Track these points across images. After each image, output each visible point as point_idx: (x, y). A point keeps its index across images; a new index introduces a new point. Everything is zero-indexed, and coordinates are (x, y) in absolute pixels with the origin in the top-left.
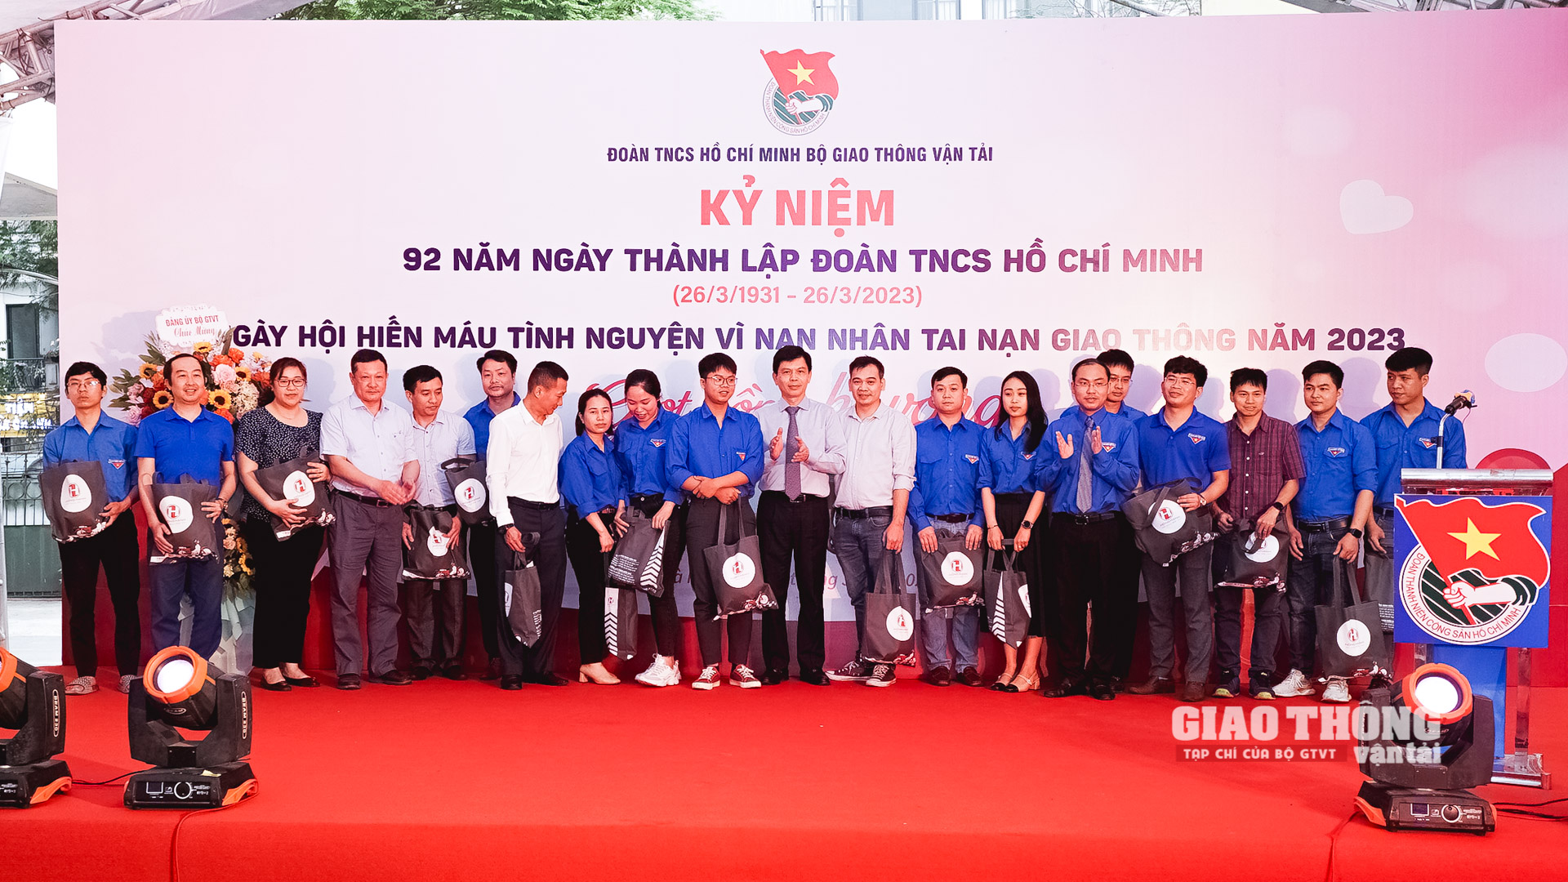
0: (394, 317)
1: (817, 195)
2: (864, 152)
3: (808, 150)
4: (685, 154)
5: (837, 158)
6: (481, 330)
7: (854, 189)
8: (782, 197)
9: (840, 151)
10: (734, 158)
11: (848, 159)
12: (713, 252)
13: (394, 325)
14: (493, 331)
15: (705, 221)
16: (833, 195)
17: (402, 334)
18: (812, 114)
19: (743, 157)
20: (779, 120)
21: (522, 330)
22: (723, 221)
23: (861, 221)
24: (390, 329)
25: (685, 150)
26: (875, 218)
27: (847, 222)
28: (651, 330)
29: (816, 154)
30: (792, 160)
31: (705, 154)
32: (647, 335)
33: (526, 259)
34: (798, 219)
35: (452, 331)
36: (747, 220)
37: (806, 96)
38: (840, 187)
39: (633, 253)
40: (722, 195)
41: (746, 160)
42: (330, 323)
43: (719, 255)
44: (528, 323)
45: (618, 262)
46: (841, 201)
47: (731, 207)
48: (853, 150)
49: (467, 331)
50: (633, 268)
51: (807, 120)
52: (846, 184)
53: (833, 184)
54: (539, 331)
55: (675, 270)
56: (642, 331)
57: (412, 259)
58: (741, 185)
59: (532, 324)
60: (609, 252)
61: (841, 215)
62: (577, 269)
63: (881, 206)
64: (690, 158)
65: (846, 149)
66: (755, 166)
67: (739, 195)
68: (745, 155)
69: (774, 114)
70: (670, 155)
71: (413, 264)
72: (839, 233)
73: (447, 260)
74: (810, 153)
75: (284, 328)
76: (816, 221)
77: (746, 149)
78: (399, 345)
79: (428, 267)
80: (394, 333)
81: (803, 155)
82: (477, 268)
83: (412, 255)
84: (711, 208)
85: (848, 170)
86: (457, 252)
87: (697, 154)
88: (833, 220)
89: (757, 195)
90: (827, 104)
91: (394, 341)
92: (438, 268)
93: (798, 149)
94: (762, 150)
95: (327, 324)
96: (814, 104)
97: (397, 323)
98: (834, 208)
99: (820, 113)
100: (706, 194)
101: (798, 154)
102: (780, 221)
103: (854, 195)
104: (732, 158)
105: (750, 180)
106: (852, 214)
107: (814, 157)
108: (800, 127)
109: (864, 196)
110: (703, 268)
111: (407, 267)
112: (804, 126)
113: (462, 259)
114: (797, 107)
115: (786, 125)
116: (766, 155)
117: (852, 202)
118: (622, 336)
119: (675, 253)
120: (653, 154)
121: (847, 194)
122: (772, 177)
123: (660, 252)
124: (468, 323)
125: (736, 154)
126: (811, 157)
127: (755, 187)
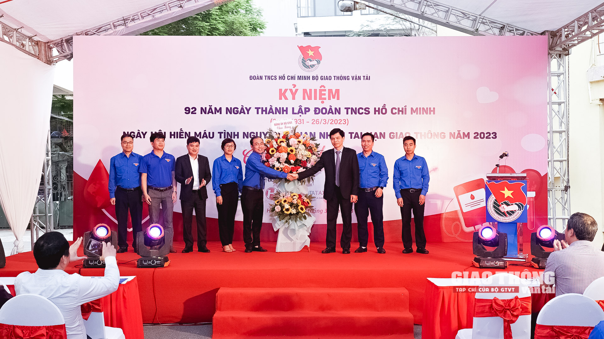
0: (181, 129)
1: (315, 90)
2: (330, 77)
3: (313, 76)
4: (274, 78)
5: (322, 79)
6: (209, 133)
7: (327, 88)
8: (305, 91)
9: (323, 77)
10: (290, 79)
11: (325, 79)
12: (283, 108)
13: (181, 131)
14: (213, 133)
15: (280, 99)
16: (321, 91)
17: (184, 134)
18: (314, 65)
19: (292, 79)
20: (303, 67)
21: (222, 133)
22: (286, 98)
23: (329, 99)
24: (180, 133)
25: (274, 76)
26: (334, 98)
27: (325, 99)
28: (263, 133)
29: (315, 78)
30: (308, 80)
31: (280, 78)
32: (262, 134)
33: (224, 111)
34: (310, 98)
35: (200, 133)
36: (294, 98)
37: (312, 60)
38: (323, 88)
39: (258, 109)
40: (286, 90)
41: (293, 79)
42: (161, 131)
43: (285, 109)
44: (224, 130)
45: (253, 111)
46: (323, 92)
47: (288, 94)
48: (327, 76)
49: (205, 133)
50: (258, 113)
51: (312, 67)
52: (324, 87)
53: (321, 87)
54: (228, 133)
55: (271, 114)
56: (261, 133)
57: (187, 110)
58: (292, 87)
59: (226, 131)
60: (250, 108)
61: (323, 97)
62: (240, 114)
63: (336, 94)
64: (275, 79)
65: (324, 76)
66: (296, 82)
67: (291, 90)
68: (293, 78)
69: (302, 65)
70: (269, 78)
71: (187, 112)
72: (323, 102)
73: (198, 111)
74: (313, 78)
75: (146, 133)
76: (315, 99)
77: (293, 76)
78: (183, 138)
79: (192, 113)
80: (181, 134)
81: (311, 78)
82: (208, 113)
83: (187, 109)
84: (282, 94)
85: (324, 82)
86: (202, 108)
87: (278, 78)
88: (320, 98)
89: (297, 90)
90: (319, 62)
91: (181, 136)
92: (195, 113)
93: (309, 76)
94: (298, 76)
95: (160, 131)
96: (314, 62)
97: (182, 131)
98: (321, 94)
99: (316, 65)
100: (281, 90)
101: (309, 78)
102: (304, 99)
103: (327, 91)
104: (289, 79)
105: (295, 86)
106: (327, 96)
107: (315, 79)
108: (310, 70)
109: (330, 91)
110: (280, 113)
111: (186, 113)
112: (311, 69)
113: (203, 110)
114: (309, 63)
115: (306, 69)
116: (300, 78)
117: (327, 93)
118: (254, 134)
119: (271, 109)
120: (264, 78)
121: (325, 90)
122: (302, 85)
123: (266, 108)
124: (205, 130)
125: (290, 78)
126: (314, 79)
127: (296, 88)
